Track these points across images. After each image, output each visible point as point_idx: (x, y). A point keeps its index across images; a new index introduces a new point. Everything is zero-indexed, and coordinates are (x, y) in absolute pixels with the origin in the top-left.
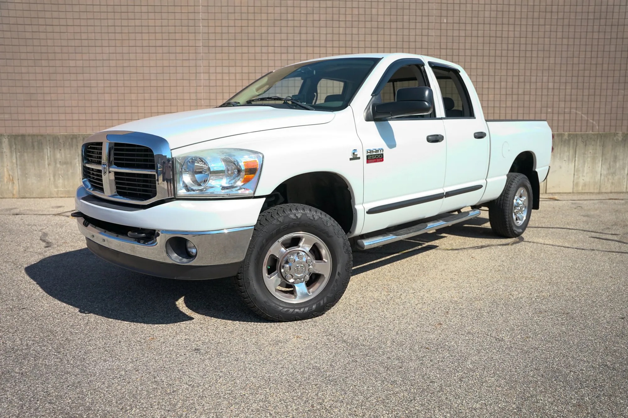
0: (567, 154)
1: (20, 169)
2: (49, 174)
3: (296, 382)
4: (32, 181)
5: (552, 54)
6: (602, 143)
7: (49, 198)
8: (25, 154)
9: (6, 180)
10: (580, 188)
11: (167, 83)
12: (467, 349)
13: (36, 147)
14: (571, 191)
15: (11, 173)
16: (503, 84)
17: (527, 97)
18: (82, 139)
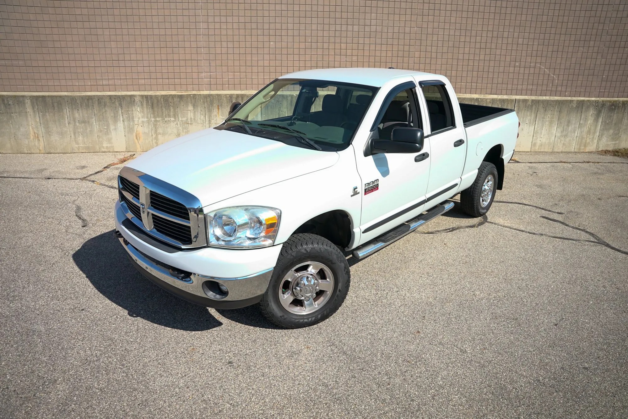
0: (529, 118)
1: (44, 127)
2: (70, 131)
3: (311, 400)
4: (55, 138)
5: (525, 11)
6: (559, 109)
7: (71, 153)
8: (47, 114)
9: (32, 137)
10: (537, 148)
11: (169, 32)
12: (439, 362)
13: (56, 108)
14: (529, 150)
15: (36, 131)
16: (478, 39)
17: (498, 52)
18: (97, 100)
